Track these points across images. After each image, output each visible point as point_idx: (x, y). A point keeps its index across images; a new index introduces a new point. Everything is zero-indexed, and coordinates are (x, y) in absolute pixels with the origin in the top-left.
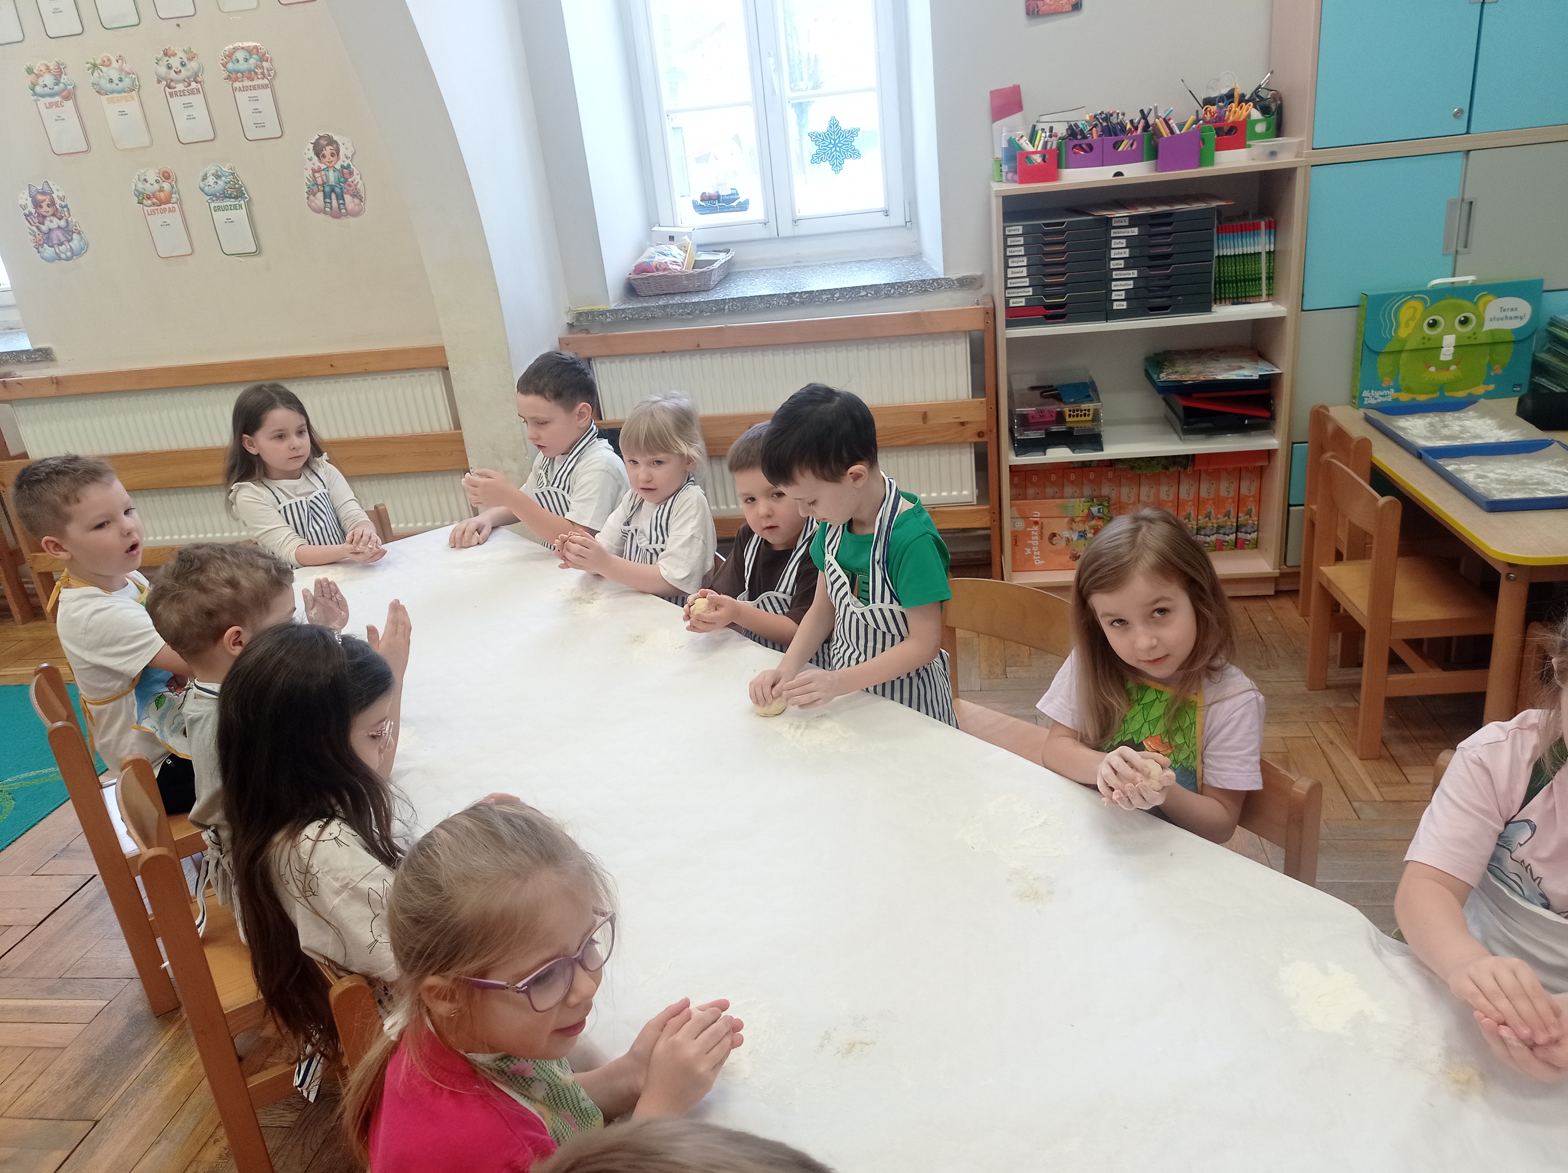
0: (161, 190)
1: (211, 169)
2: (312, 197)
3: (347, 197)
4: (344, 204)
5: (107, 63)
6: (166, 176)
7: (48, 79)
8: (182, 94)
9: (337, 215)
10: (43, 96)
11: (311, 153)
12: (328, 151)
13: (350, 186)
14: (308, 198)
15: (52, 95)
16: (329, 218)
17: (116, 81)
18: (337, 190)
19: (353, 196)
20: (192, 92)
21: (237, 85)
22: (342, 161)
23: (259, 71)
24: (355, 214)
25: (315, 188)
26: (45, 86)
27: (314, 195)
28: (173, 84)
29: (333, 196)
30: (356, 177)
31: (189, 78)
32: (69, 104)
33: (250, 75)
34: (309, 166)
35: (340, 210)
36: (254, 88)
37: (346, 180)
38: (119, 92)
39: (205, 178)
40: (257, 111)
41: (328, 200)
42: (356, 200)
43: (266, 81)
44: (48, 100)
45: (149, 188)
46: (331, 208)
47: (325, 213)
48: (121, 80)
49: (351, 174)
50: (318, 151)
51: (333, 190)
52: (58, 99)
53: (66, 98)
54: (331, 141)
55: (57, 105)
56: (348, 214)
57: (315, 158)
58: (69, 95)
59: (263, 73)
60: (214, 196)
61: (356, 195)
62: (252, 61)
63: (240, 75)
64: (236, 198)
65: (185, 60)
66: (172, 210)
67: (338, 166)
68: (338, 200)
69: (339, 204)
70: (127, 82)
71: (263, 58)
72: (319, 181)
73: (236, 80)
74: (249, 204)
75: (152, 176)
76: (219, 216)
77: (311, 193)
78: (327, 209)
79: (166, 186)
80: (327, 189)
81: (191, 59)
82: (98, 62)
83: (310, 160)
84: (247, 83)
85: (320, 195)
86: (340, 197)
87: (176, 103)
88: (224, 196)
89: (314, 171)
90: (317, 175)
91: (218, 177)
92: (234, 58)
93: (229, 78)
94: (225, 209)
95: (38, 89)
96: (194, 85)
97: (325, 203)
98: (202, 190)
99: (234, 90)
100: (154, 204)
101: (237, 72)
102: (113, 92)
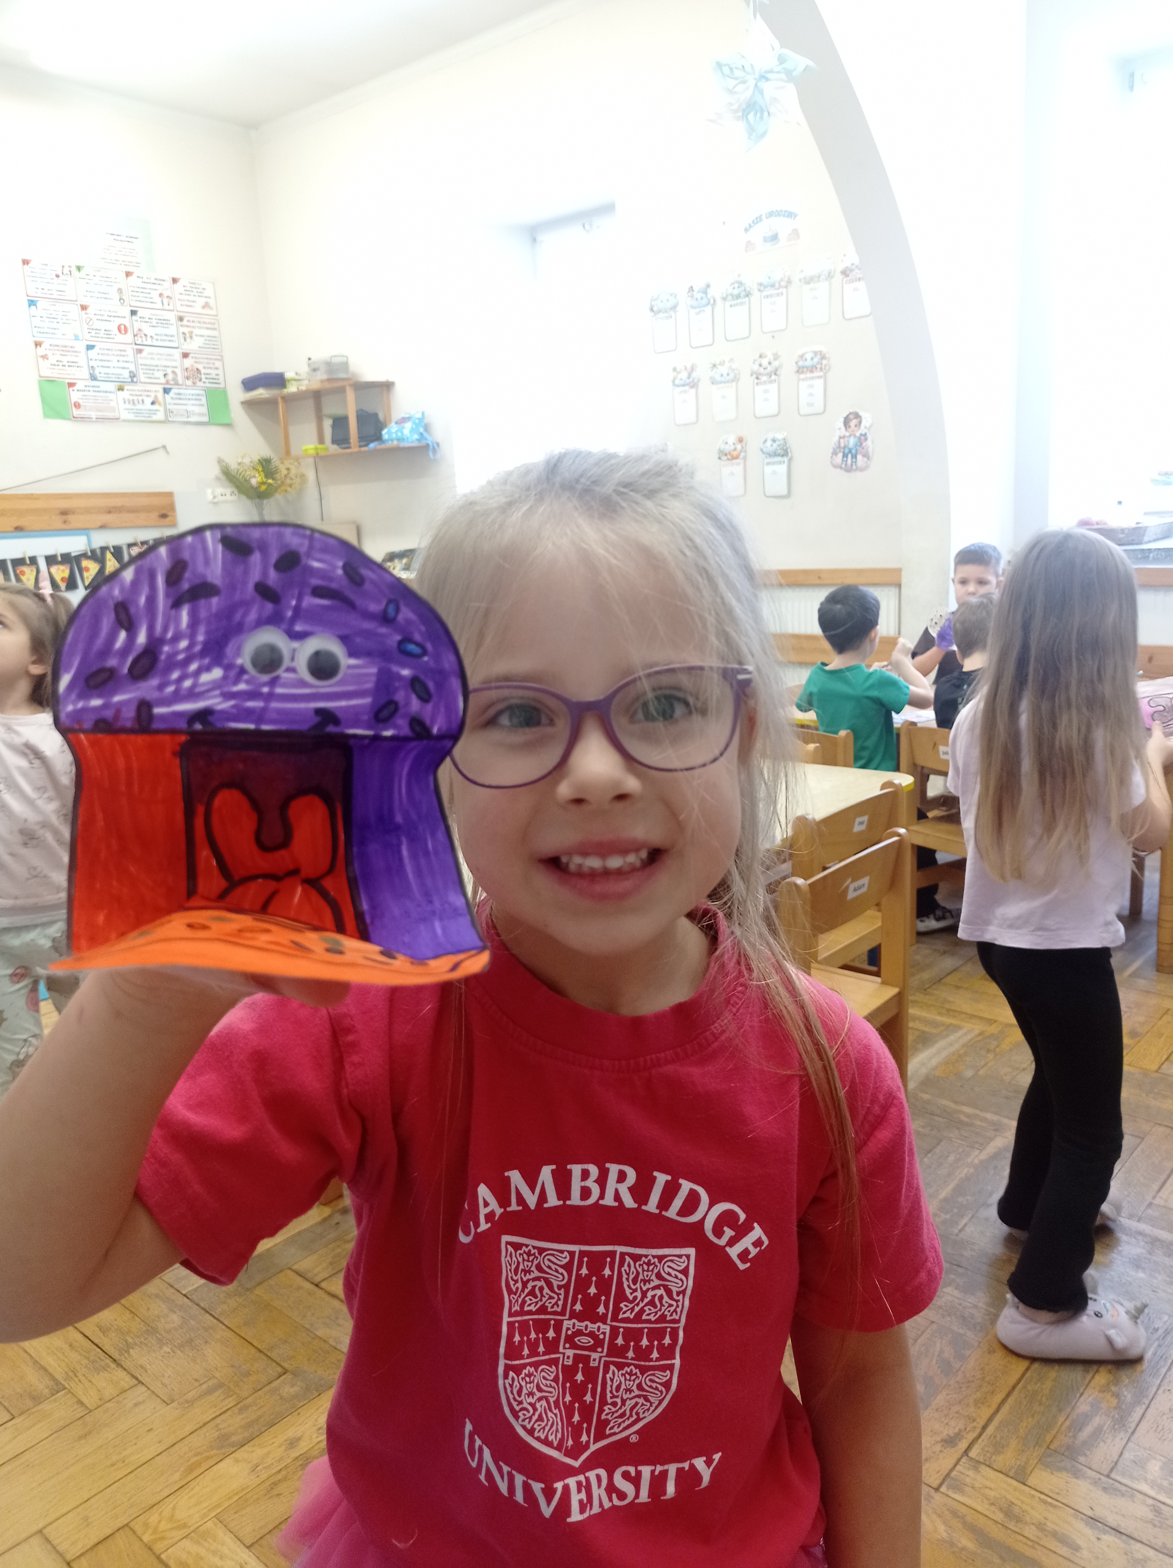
0: (735, 449)
1: (770, 436)
2: (834, 456)
3: (859, 457)
4: (856, 462)
5: (722, 363)
6: (741, 440)
7: (684, 375)
8: (765, 383)
9: (848, 470)
10: (678, 386)
11: (841, 425)
12: (853, 423)
13: (863, 448)
14: (832, 457)
15: (684, 385)
16: (843, 472)
17: (725, 375)
18: (854, 451)
19: (864, 456)
20: (771, 382)
21: (802, 376)
22: (862, 430)
23: (819, 366)
24: (862, 470)
25: (838, 450)
26: (681, 379)
27: (836, 454)
28: (760, 377)
29: (850, 456)
30: (869, 442)
31: (771, 372)
32: (693, 391)
33: (812, 369)
34: (838, 434)
35: (852, 465)
36: (813, 378)
37: (861, 444)
38: (725, 383)
39: (766, 441)
40: (811, 395)
41: (845, 459)
42: (865, 459)
43: (822, 374)
44: (682, 389)
45: (728, 448)
46: (846, 465)
47: (841, 468)
48: (728, 374)
49: (866, 439)
50: (846, 422)
51: (850, 451)
52: (687, 388)
53: (692, 387)
54: (857, 416)
55: (685, 392)
56: (857, 469)
57: (843, 428)
58: (694, 385)
59: (821, 368)
60: (770, 455)
61: (866, 456)
62: (816, 360)
63: (805, 369)
64: (783, 456)
65: (772, 360)
66: (738, 464)
67: (858, 434)
68: (852, 458)
69: (852, 462)
70: (732, 375)
71: (823, 357)
72: (842, 445)
73: (802, 372)
74: (790, 460)
75: (732, 439)
76: (768, 469)
77: (835, 453)
78: (843, 466)
79: (739, 447)
80: (847, 451)
81: (775, 359)
82: (717, 362)
83: (840, 429)
84: (809, 375)
85: (840, 455)
86: (854, 457)
87: (759, 389)
88: (775, 454)
89: (840, 438)
90: (842, 440)
91: (774, 441)
92: (804, 358)
93: (798, 371)
94: (774, 463)
95: (677, 382)
96: (773, 377)
97: (843, 460)
98: (762, 450)
99: (799, 380)
100: (728, 459)
101: (803, 367)
102: (721, 382)
